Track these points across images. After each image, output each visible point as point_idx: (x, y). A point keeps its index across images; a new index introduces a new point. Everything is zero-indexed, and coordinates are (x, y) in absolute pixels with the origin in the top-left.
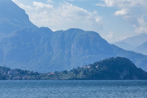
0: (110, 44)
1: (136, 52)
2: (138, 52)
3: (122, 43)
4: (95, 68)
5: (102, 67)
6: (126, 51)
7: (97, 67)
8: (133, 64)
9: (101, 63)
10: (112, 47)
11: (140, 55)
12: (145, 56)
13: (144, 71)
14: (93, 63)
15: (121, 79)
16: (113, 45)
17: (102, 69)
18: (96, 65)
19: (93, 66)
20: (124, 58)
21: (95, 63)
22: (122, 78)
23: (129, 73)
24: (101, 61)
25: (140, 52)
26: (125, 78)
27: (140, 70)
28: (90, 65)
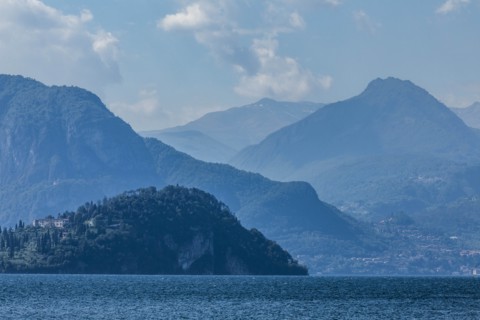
0: (141, 138)
1: (240, 168)
2: (247, 170)
3: (190, 132)
4: (83, 228)
5: (110, 222)
6: (203, 163)
7: (91, 223)
8: (227, 213)
9: (105, 208)
10: (151, 150)
11: (255, 182)
12: (275, 183)
13: (269, 243)
14: (74, 209)
15: (180, 271)
16: (154, 141)
17: (109, 231)
18: (88, 218)
19: (76, 220)
20: (195, 190)
21: (82, 210)
22: (185, 266)
23: (212, 248)
24: (105, 200)
25: (254, 170)
26: (197, 268)
27: (256, 236)
28: (64, 216)
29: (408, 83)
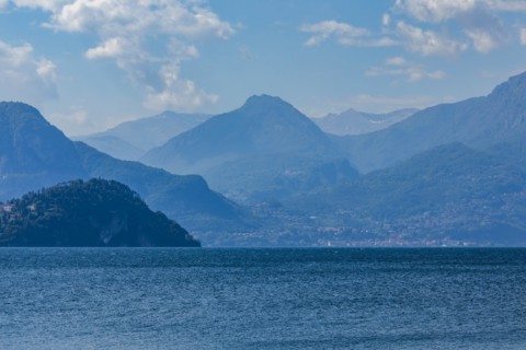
0: (71, 142)
1: (147, 164)
2: (154, 166)
3: (107, 137)
4: (26, 212)
5: (47, 207)
6: (119, 161)
7: (32, 207)
8: (138, 199)
9: (43, 196)
10: (79, 150)
11: (160, 175)
12: (175, 176)
13: (171, 222)
14: (19, 196)
15: (102, 244)
16: (81, 144)
17: (46, 214)
18: (30, 203)
19: (20, 205)
20: (113, 182)
21: (25, 197)
22: (106, 240)
23: (126, 227)
24: (43, 190)
25: (159, 167)
26: (115, 242)
27: (161, 216)
28: (12, 202)
29: (278, 99)
